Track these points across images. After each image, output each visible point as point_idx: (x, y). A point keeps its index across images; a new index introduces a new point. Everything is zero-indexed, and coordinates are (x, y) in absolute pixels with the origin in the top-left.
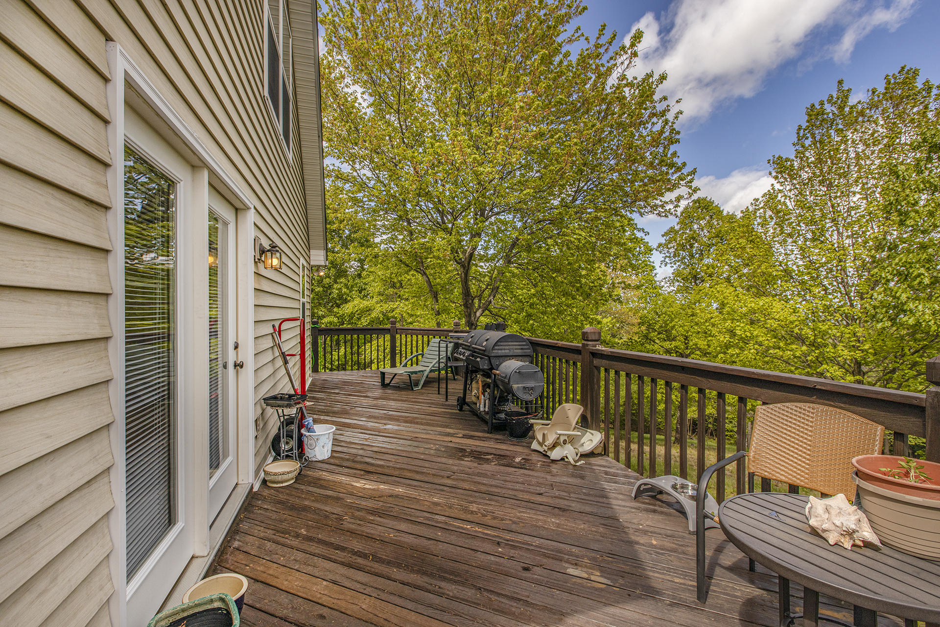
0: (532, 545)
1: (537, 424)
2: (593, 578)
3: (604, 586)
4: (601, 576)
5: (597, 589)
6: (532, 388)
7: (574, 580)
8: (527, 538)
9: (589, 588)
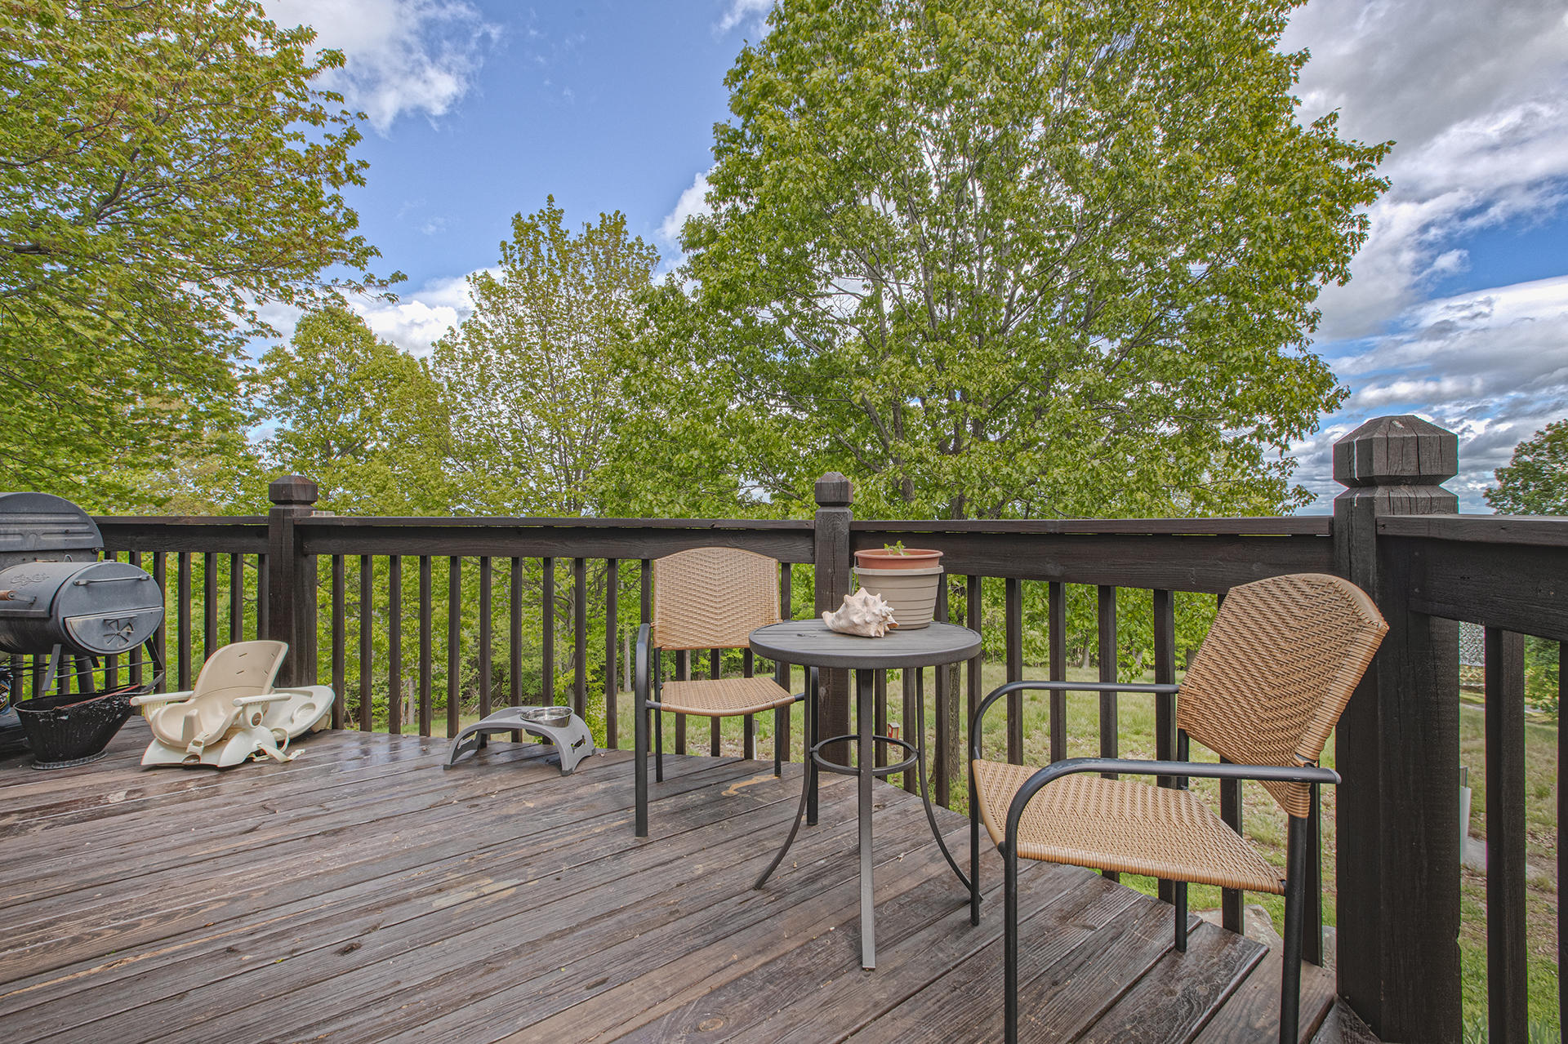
0: (321, 911)
1: (153, 703)
2: (486, 890)
3: (513, 890)
4: (498, 881)
5: (507, 900)
6: (130, 623)
7: (458, 910)
8: (294, 908)
9: (491, 906)
